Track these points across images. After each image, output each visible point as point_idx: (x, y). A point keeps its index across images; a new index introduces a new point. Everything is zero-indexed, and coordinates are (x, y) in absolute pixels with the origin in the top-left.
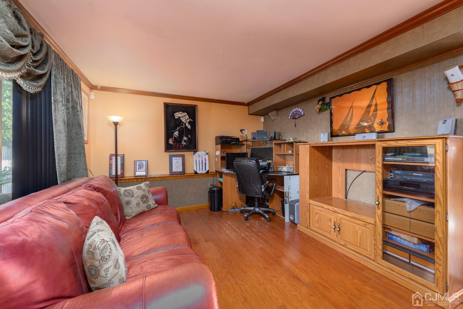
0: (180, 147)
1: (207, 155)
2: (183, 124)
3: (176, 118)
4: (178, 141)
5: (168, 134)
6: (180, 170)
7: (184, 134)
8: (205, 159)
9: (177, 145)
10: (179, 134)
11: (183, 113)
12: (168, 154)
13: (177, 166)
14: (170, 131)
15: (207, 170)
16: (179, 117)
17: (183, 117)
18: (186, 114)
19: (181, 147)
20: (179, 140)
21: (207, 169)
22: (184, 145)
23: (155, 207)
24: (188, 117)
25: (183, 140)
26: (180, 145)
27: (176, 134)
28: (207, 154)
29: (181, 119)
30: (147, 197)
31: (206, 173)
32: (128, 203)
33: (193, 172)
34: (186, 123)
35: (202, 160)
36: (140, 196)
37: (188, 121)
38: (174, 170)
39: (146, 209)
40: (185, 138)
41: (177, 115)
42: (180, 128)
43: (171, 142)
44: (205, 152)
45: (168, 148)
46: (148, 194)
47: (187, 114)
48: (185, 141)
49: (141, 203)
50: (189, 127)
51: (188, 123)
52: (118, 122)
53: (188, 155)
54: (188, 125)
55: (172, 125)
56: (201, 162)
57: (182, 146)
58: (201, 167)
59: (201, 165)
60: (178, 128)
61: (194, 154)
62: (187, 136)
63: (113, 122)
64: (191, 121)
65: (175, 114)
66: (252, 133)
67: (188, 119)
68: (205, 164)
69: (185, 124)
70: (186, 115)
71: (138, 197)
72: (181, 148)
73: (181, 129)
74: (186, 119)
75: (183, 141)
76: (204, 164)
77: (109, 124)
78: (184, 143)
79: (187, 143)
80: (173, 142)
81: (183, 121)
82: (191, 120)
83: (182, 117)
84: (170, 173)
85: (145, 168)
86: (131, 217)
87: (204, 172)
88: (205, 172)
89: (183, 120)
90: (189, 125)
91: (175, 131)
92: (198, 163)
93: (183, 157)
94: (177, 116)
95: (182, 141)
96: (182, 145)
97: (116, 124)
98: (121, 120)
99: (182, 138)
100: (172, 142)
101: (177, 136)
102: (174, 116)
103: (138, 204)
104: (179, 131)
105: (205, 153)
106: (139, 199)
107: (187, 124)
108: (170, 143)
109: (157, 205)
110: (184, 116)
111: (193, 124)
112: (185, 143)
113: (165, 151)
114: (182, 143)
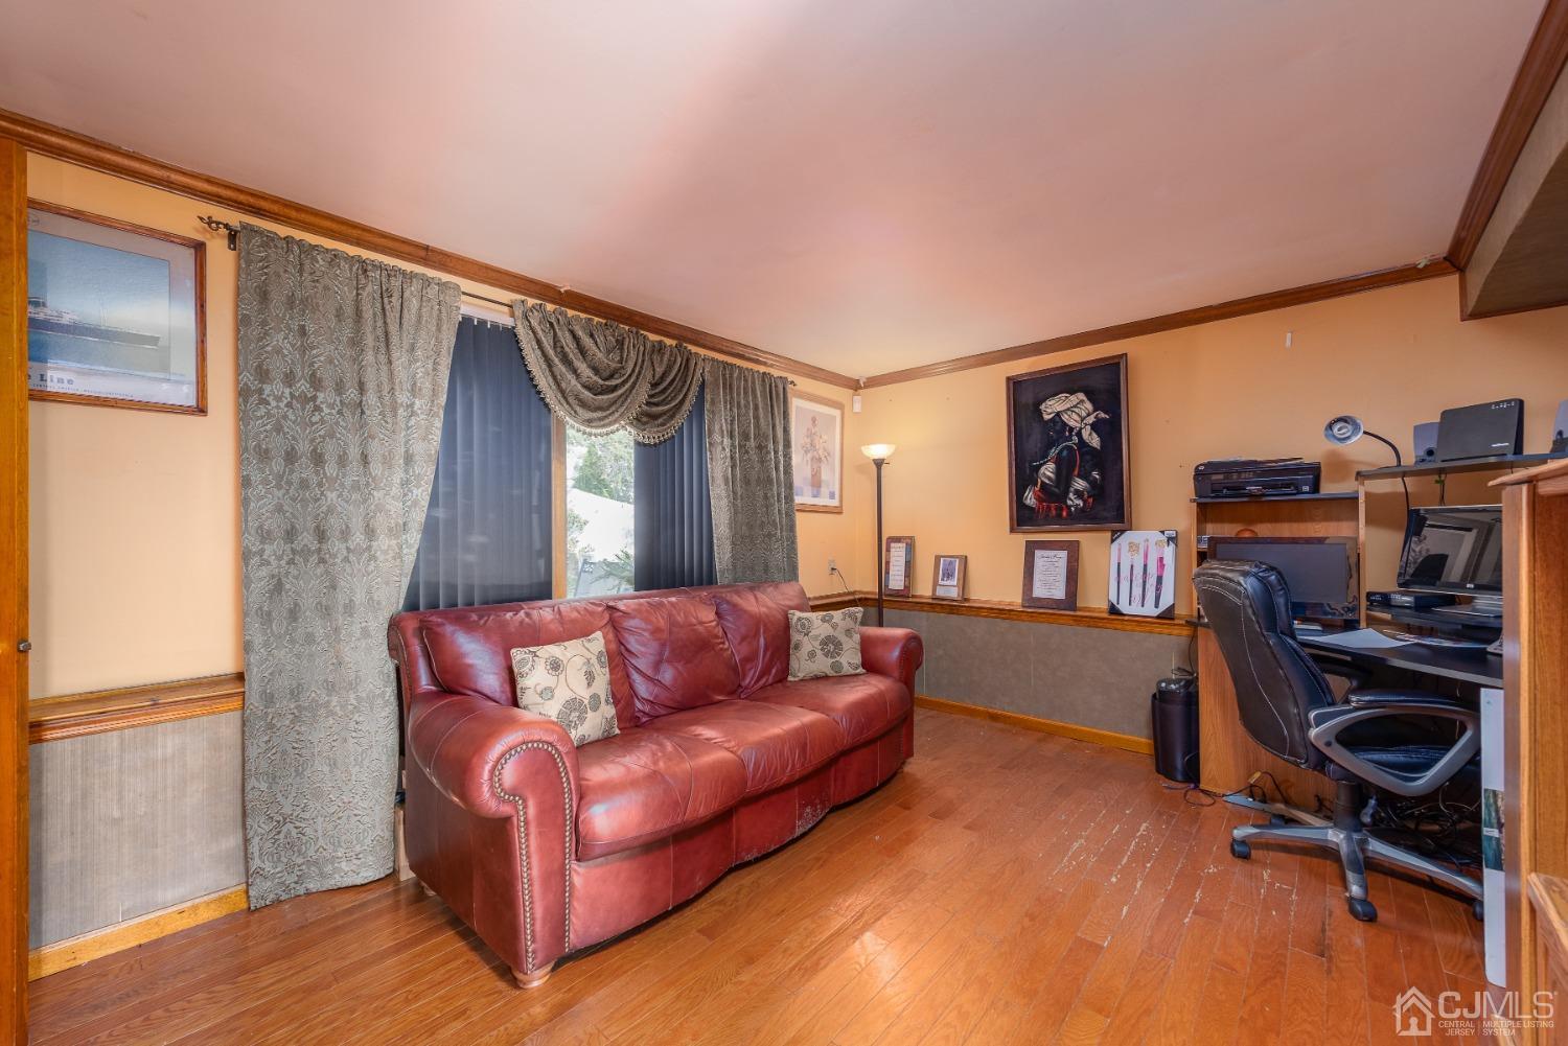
0: (1059, 516)
1: (1172, 545)
2: (1071, 435)
3: (1047, 417)
4: (1054, 495)
5: (1023, 474)
6: (1059, 592)
7: (1074, 470)
8: (1161, 559)
9: (1049, 508)
10: (1058, 472)
11: (1073, 398)
12: (1020, 540)
13: (1050, 582)
14: (1027, 465)
15: (1164, 605)
16: (1058, 414)
17: (1074, 411)
18: (1081, 396)
19: (1064, 514)
20: (1056, 490)
21: (1167, 600)
22: (1076, 509)
23: (853, 672)
24: (1089, 406)
25: (1072, 489)
26: (1062, 509)
27: (1048, 474)
28: (1170, 539)
29: (1065, 417)
30: (838, 645)
31: (1158, 617)
32: (797, 647)
33: (1105, 606)
34: (1081, 429)
35: (1145, 566)
36: (823, 637)
37: (1091, 419)
38: (1039, 591)
39: (831, 673)
40: (1080, 484)
41: (1052, 407)
42: (1061, 451)
43: (1030, 499)
44: (1163, 532)
45: (1022, 517)
46: (843, 638)
47: (1085, 398)
48: (1079, 494)
49: (819, 653)
50: (1095, 441)
51: (1089, 427)
52: (884, 460)
53: (1091, 542)
54: (1090, 434)
55: (1034, 443)
56: (1138, 571)
57: (1069, 513)
58: (1137, 591)
59: (1138, 581)
60: (1053, 452)
61: (1113, 541)
62: (1084, 476)
63: (874, 460)
64: (1104, 420)
65: (1043, 407)
66: (1415, 427)
67: (1089, 415)
68: (1160, 579)
69: (1079, 434)
70: (1082, 401)
71: (816, 637)
72: (1066, 519)
73: (1065, 453)
74: (1084, 414)
75: (1071, 495)
76: (1152, 582)
77: (861, 469)
78: (1074, 501)
79: (1085, 501)
80: (1039, 499)
81: (1072, 423)
82: (1103, 415)
83: (1068, 409)
84: (1023, 600)
85: (958, 579)
86: (796, 679)
87: (1150, 610)
88: (1157, 612)
89: (1072, 420)
90: (1094, 435)
91: (1045, 463)
92: (1125, 572)
93: (1073, 549)
94: (1049, 411)
95: (1067, 493)
96: (1069, 507)
97: (879, 463)
98: (889, 453)
99: (1068, 485)
100: (1033, 500)
101: (1049, 478)
102: (1040, 413)
103: (812, 655)
104: (1058, 461)
105: (1164, 538)
106: (817, 643)
107: (1085, 434)
108: (1028, 502)
109: (861, 670)
110: (1075, 406)
111: (1111, 428)
112: (1077, 502)
113: (1012, 530)
114: (1069, 502)
